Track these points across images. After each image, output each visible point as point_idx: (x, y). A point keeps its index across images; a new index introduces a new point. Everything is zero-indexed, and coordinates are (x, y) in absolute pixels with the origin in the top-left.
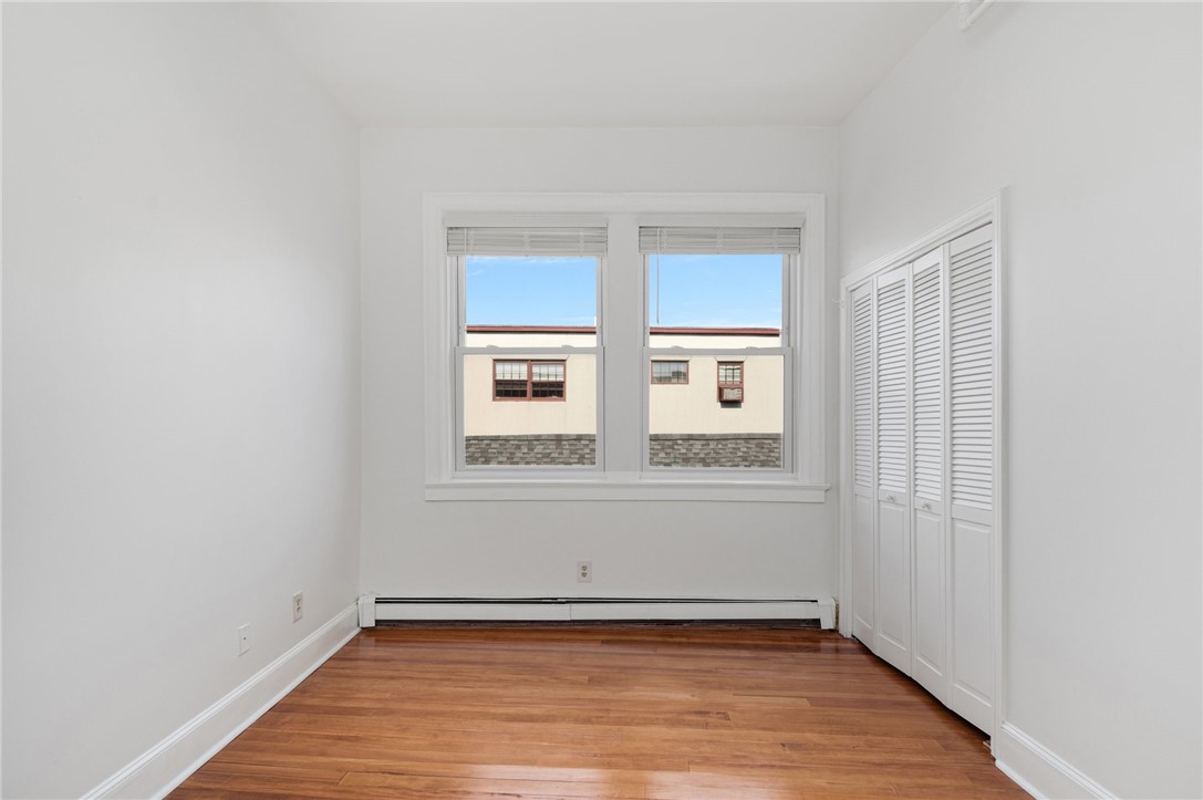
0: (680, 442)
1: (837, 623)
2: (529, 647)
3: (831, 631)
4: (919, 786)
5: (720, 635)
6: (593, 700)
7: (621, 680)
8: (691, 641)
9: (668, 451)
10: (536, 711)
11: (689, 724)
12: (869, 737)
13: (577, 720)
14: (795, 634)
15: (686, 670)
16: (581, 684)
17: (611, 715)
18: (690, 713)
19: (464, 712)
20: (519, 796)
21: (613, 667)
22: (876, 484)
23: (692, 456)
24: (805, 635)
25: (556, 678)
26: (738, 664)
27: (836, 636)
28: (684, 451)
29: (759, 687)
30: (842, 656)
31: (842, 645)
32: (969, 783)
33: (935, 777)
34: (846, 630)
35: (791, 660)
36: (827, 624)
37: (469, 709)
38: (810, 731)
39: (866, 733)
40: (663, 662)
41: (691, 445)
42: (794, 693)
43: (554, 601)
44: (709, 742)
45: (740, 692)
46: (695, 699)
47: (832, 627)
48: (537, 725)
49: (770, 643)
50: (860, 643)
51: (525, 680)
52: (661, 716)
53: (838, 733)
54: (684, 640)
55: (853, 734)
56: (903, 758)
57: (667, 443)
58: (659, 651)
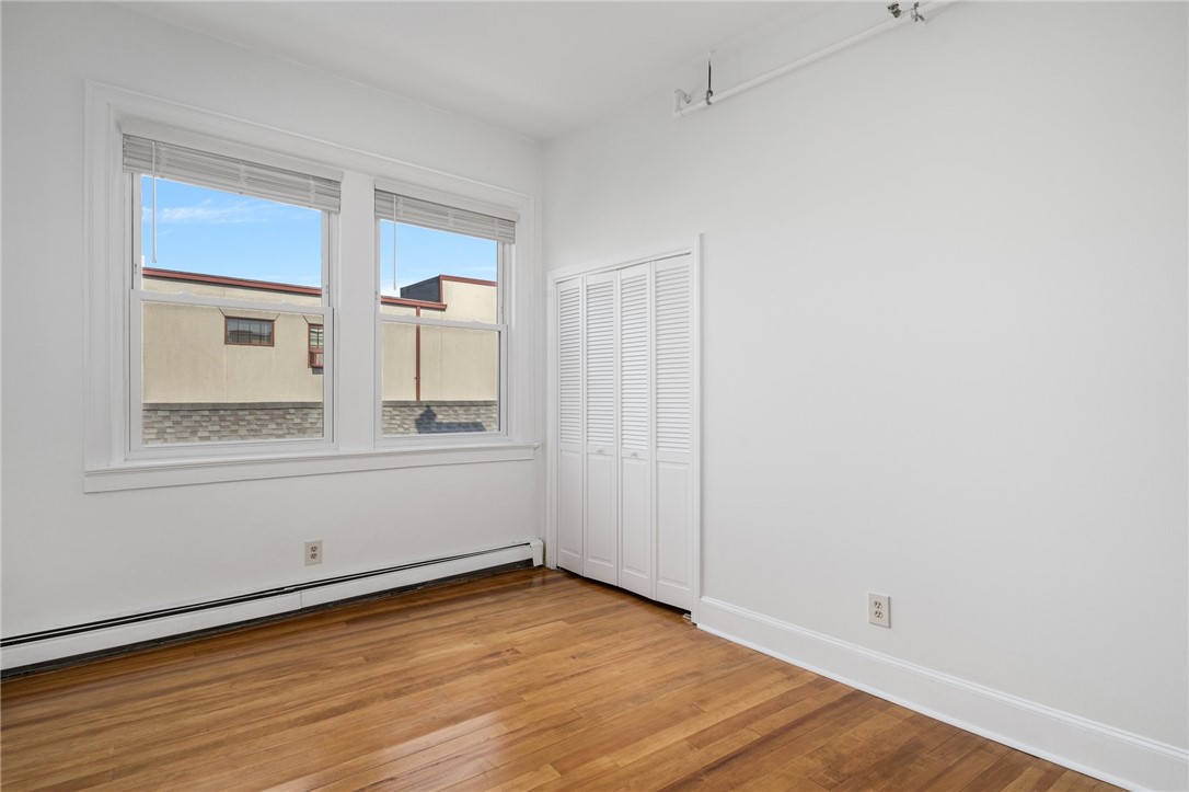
0: (292, 411)
1: (544, 559)
2: (264, 649)
3: (540, 567)
4: (670, 654)
5: (456, 590)
6: (388, 675)
7: (398, 650)
8: (434, 600)
9: (280, 421)
10: (335, 704)
11: (492, 666)
12: (621, 633)
13: (387, 696)
14: (515, 576)
15: (451, 626)
16: (360, 665)
17: (418, 682)
18: (485, 657)
19: (246, 733)
20: (392, 779)
21: (380, 641)
22: (585, 441)
23: (309, 425)
24: (523, 574)
25: (327, 668)
26: (491, 609)
27: (544, 570)
28: (299, 421)
29: (520, 623)
30: (548, 587)
31: (548, 577)
32: (693, 643)
33: (674, 645)
34: (551, 564)
35: (526, 596)
36: (537, 562)
37: (250, 728)
38: (583, 642)
39: (617, 632)
40: (425, 625)
41: (306, 414)
42: (548, 620)
43: (281, 591)
44: (520, 673)
45: (511, 630)
46: (481, 646)
47: (541, 563)
48: (350, 715)
49: (501, 586)
50: (565, 571)
51: (293, 680)
52: (464, 668)
53: (601, 637)
54: (426, 601)
55: (610, 635)
56: (649, 640)
57: (276, 412)
58: (413, 616)
